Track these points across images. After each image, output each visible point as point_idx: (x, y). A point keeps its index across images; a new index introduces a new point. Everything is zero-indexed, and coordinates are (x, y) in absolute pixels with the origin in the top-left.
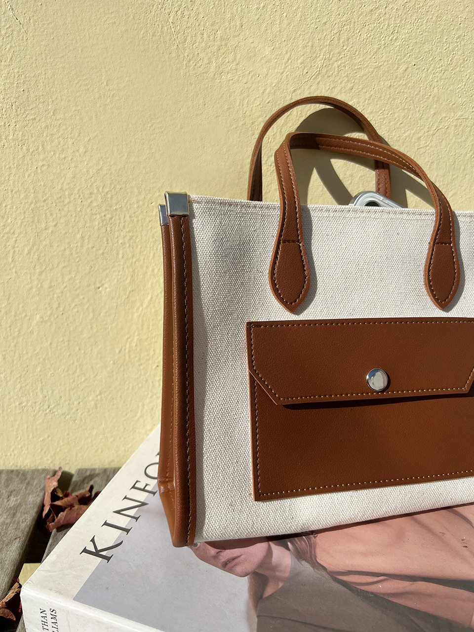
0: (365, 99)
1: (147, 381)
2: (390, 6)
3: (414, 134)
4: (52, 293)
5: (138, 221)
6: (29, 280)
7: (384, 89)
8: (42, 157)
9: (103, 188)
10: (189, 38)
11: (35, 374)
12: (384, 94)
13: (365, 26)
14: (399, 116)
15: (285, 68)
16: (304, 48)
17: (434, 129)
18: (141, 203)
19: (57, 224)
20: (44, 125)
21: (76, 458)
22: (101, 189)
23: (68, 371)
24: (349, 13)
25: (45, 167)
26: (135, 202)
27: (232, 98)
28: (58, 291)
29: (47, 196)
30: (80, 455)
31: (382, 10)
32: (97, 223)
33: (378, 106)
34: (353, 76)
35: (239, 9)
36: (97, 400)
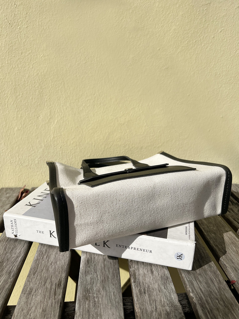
1: (57, 153)
4: (21, 119)
6: (13, 114)
9: (39, 80)
11: (16, 150)
19: (23, 93)
25: (19, 73)
26: (51, 85)
29: (20, 83)
32: (37, 93)
36: (39, 161)
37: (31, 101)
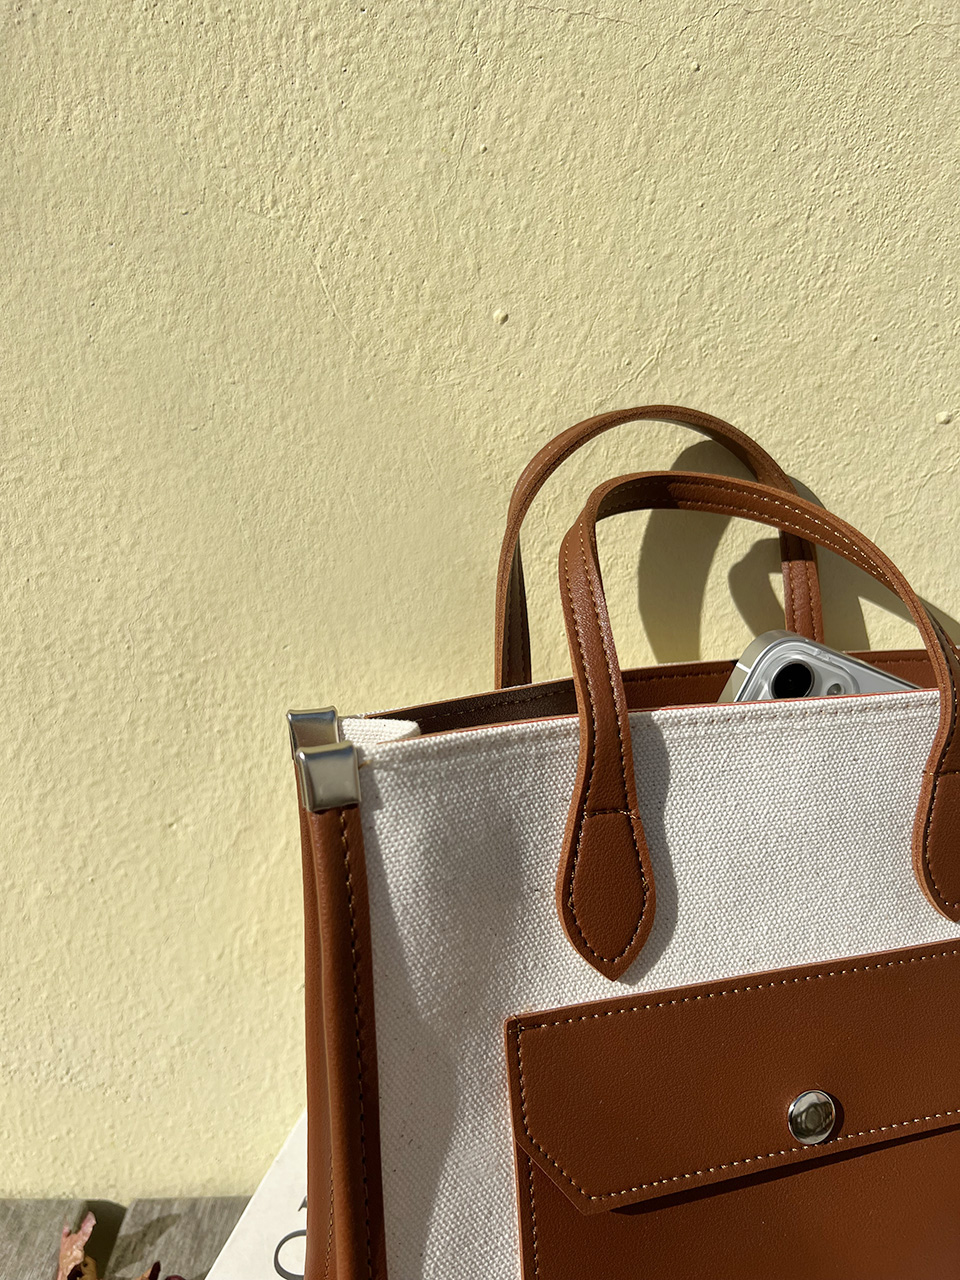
0: (764, 416)
1: (281, 1016)
2: (819, 214)
3: (877, 486)
4: (68, 838)
5: (255, 684)
6: (18, 813)
7: (805, 393)
8: (38, 557)
9: (175, 618)
10: (360, 298)
11: (36, 1005)
12: (806, 403)
13: (761, 259)
14: (842, 449)
15: (579, 355)
16: (620, 311)
17: (923, 474)
18: (261, 648)
19: (75, 695)
20: (40, 492)
21: (131, 1174)
22: (170, 621)
23: (107, 998)
24: (724, 233)
25: (45, 580)
26: (248, 645)
27: (460, 423)
28: (83, 833)
29: (53, 637)
30: (138, 1169)
31: (800, 224)
32: (164, 692)
33: (793, 429)
34: (736, 368)
35: (472, 233)
36: (173, 1057)
37: (126, 736)
